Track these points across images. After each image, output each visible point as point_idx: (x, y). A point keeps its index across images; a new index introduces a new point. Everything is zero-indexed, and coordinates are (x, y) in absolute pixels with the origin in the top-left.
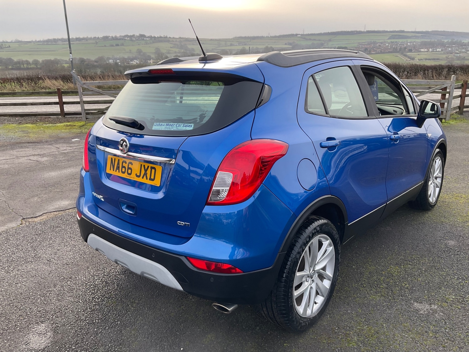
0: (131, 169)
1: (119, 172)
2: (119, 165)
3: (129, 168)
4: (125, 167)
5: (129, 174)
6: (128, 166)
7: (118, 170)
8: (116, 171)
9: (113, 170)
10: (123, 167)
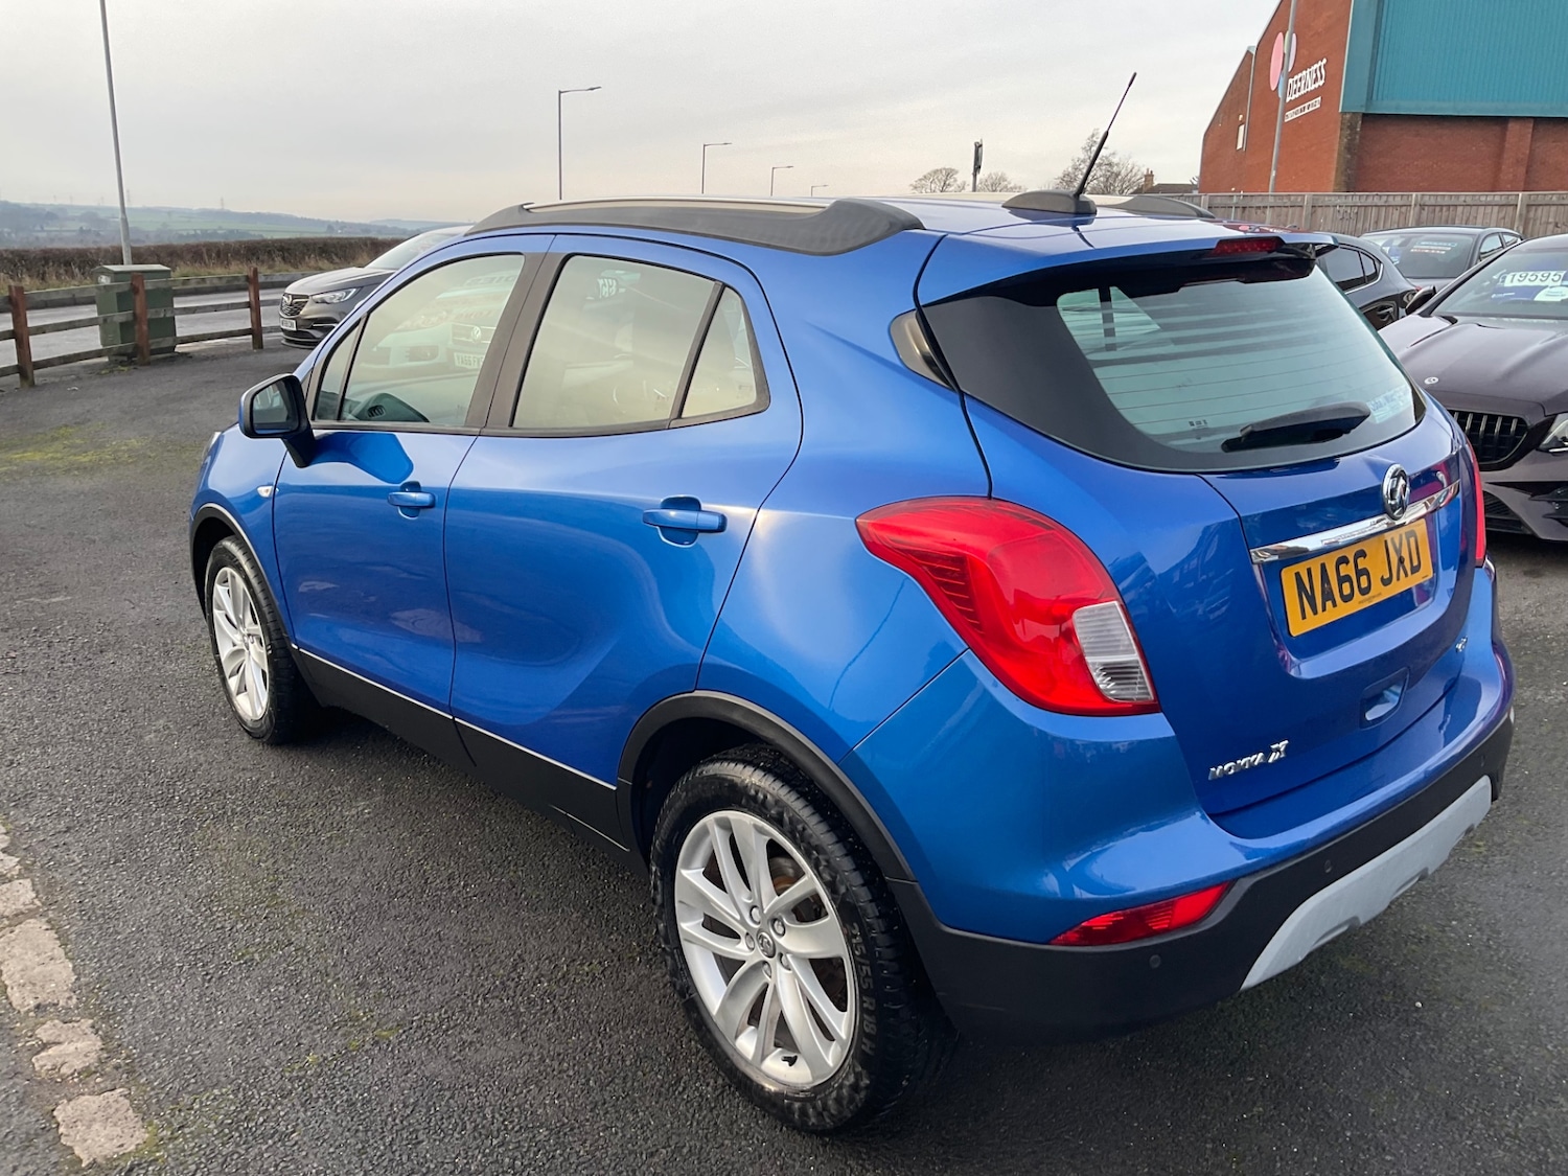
0: (1365, 572)
1: (1335, 605)
2: (1329, 583)
3: (1360, 573)
4: (1348, 578)
5: (1365, 591)
6: (1356, 565)
7: (1329, 604)
8: (1324, 610)
9: (1315, 613)
10: (1342, 580)
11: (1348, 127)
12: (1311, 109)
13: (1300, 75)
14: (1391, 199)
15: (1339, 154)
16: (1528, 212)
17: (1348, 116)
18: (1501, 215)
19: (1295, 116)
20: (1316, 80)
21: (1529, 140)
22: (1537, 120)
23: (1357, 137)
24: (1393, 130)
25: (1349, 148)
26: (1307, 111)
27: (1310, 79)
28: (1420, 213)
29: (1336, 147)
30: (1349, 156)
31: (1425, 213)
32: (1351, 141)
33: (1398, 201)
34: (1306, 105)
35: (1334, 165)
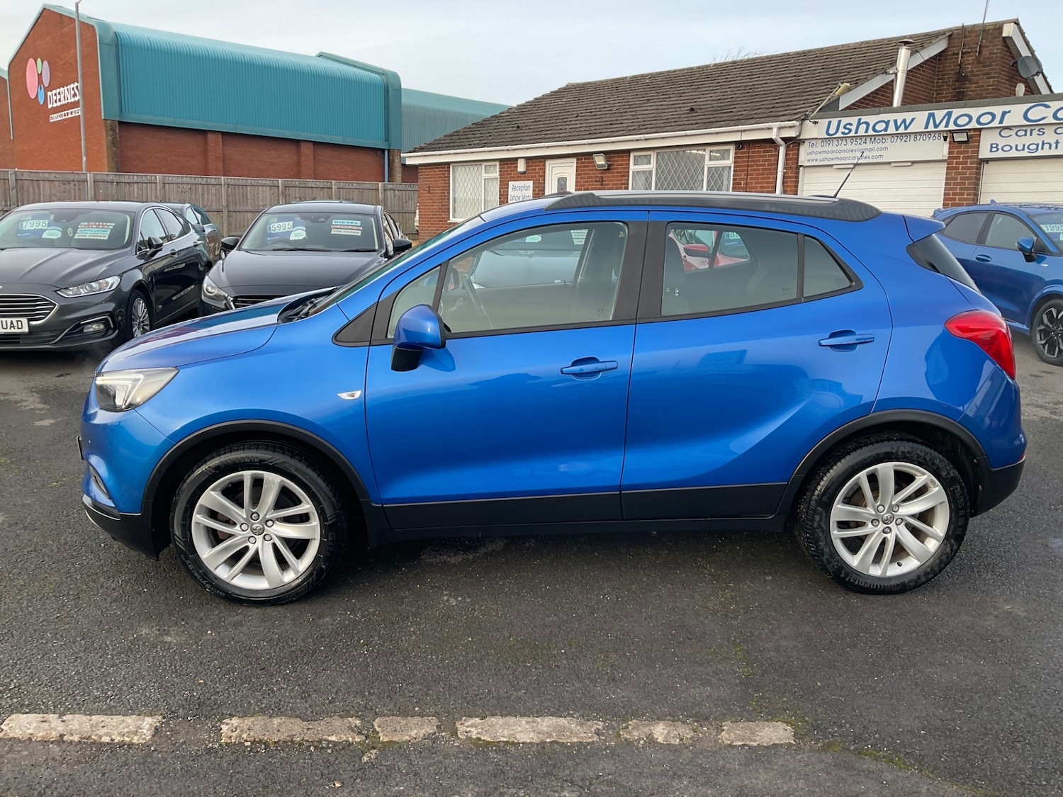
11: (111, 129)
12: (74, 115)
13: (58, 90)
14: (209, 180)
15: (107, 147)
16: (285, 190)
17: (109, 122)
18: (272, 192)
19: (59, 119)
20: (75, 95)
21: (221, 145)
22: (224, 134)
23: (118, 136)
24: (138, 133)
25: (114, 143)
26: (70, 116)
27: (69, 93)
28: (227, 190)
29: (104, 142)
30: (114, 149)
31: (230, 189)
32: (114, 139)
33: (213, 181)
34: (69, 111)
35: (105, 154)
